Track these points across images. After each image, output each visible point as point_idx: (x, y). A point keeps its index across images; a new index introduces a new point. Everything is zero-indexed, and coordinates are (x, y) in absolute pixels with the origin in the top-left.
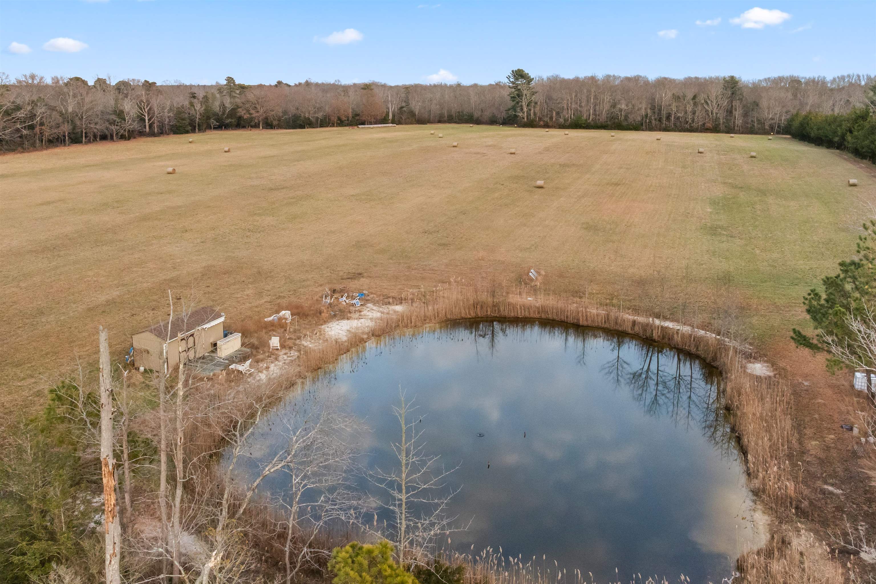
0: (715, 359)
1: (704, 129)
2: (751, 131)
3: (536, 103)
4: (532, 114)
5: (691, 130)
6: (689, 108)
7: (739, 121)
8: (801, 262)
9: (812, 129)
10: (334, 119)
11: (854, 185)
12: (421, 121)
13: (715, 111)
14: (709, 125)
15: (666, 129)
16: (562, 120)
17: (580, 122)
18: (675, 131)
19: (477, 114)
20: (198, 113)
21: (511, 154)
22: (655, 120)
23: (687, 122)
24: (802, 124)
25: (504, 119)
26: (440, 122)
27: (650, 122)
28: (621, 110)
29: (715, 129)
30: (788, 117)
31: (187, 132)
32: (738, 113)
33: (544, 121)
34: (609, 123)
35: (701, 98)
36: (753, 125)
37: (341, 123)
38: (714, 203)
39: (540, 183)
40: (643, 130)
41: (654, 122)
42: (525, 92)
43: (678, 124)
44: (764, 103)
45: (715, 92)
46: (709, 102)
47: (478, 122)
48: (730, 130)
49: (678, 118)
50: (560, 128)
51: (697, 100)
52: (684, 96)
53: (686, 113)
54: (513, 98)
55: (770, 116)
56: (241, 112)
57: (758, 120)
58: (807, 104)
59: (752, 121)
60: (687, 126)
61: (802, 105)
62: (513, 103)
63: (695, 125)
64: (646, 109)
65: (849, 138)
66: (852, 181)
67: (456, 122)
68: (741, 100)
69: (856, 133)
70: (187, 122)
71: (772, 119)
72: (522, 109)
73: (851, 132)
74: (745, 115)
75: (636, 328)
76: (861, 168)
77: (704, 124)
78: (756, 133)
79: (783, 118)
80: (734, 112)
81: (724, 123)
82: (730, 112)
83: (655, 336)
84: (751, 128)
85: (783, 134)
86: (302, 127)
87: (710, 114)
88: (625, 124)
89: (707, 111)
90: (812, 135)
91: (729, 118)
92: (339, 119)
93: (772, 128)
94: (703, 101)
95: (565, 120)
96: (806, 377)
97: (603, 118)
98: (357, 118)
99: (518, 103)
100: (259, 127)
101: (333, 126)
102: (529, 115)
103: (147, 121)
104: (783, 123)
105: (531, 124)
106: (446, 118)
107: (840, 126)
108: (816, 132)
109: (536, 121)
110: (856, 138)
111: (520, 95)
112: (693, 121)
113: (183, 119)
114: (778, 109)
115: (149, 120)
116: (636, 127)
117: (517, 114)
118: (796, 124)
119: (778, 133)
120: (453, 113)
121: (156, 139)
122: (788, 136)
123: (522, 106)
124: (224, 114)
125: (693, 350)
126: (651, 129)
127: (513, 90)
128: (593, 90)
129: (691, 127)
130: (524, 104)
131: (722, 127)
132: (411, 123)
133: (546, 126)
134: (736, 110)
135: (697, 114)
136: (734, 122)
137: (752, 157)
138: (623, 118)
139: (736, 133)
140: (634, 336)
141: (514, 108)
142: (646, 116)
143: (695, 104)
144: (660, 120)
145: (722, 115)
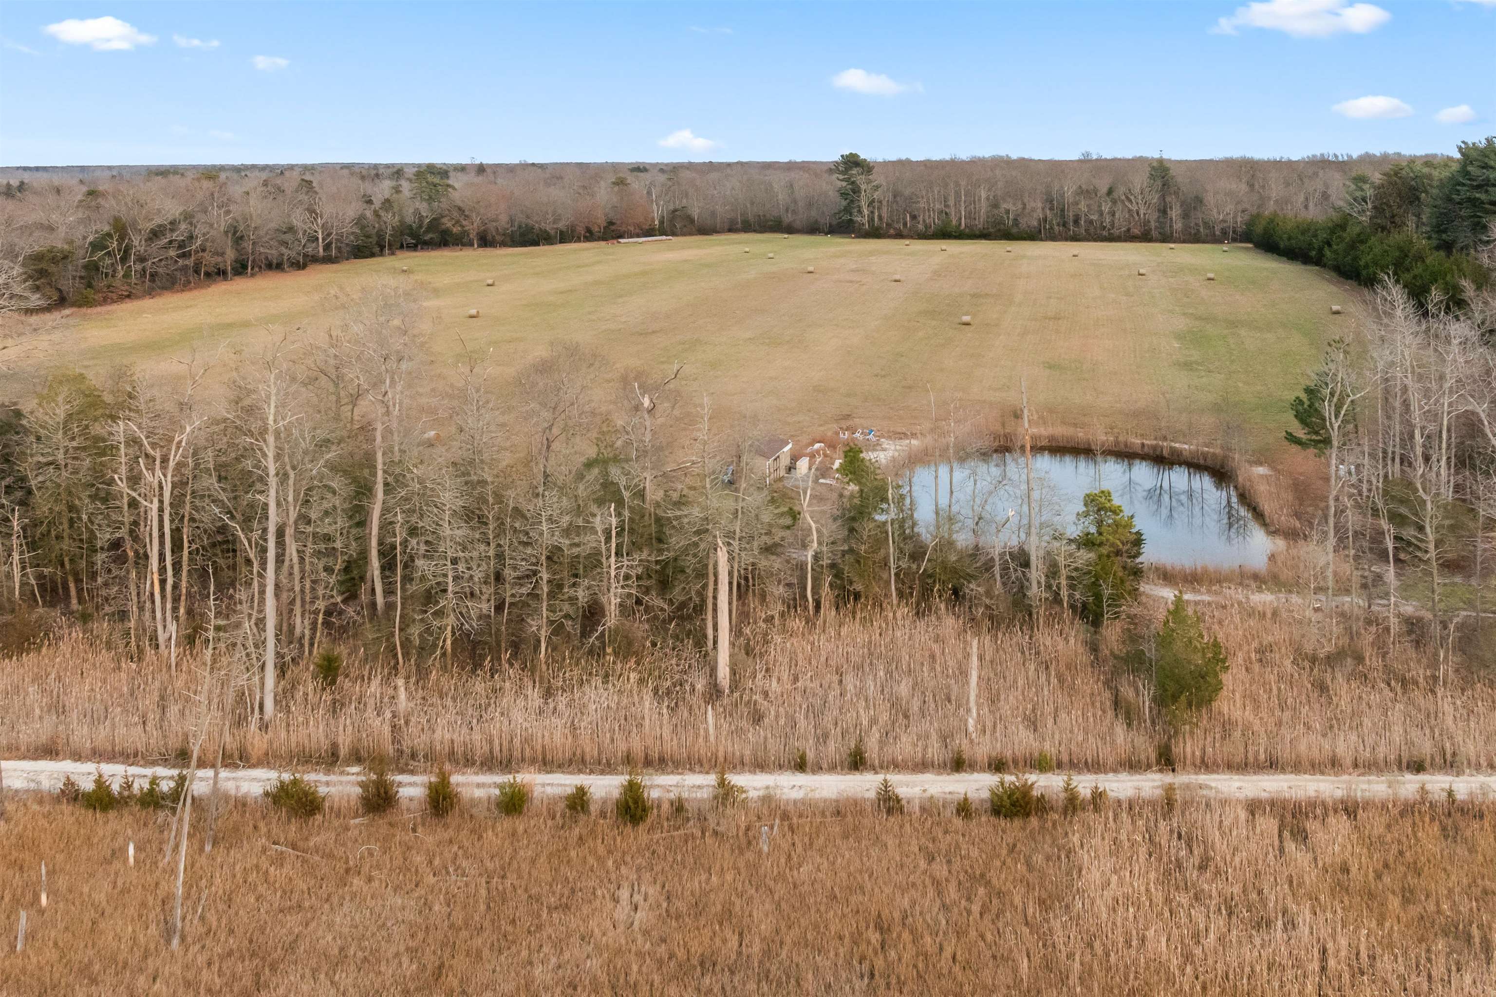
0: (1223, 467)
1: (1129, 237)
2: (1193, 237)
3: (880, 202)
4: (876, 219)
5: (1111, 239)
6: (1106, 208)
7: (1178, 226)
8: (1286, 393)
9: (1281, 238)
10: (581, 230)
11: (1337, 313)
12: (704, 230)
13: (1142, 212)
14: (1136, 231)
15: (1075, 238)
16: (921, 227)
17: (949, 230)
18: (1088, 240)
19: (788, 219)
20: (390, 227)
21: (896, 281)
22: (1058, 225)
23: (1105, 228)
24: (1266, 230)
25: (831, 225)
26: (731, 230)
27: (1051, 228)
28: (1007, 212)
29: (1145, 237)
30: (1246, 217)
31: (373, 255)
32: (1175, 213)
33: (895, 229)
34: (991, 230)
35: (1121, 191)
36: (1198, 230)
37: (590, 236)
38: (1179, 337)
39: (966, 319)
40: (1041, 240)
41: (1056, 228)
42: (863, 187)
43: (1092, 230)
44: (1210, 199)
45: (1139, 181)
46: (1132, 198)
47: (790, 230)
48: (1166, 238)
49: (1091, 222)
50: (920, 238)
51: (1115, 195)
52: (1096, 191)
53: (1101, 214)
54: (844, 195)
55: (1221, 217)
56: (447, 223)
57: (1205, 223)
58: (1269, 198)
59: (1196, 224)
60: (1105, 233)
61: (1264, 200)
62: (844, 203)
63: (1116, 232)
64: (1043, 209)
65: (1327, 252)
66: (1335, 308)
67: (755, 231)
68: (1176, 193)
69: (1335, 247)
70: (374, 240)
71: (1224, 221)
72: (860, 212)
73: (1329, 244)
74: (1186, 216)
75: (1146, 449)
76: (1345, 290)
77: (1129, 230)
78: (1204, 242)
79: (1239, 219)
80: (1169, 212)
81: (1156, 227)
82: (1163, 211)
83: (1165, 453)
84: (1195, 234)
85: (1241, 242)
86: (535, 243)
87: (1135, 215)
88: (1014, 230)
89: (1130, 211)
90: (1282, 246)
91: (1161, 220)
92: (589, 230)
93: (1224, 232)
94: (1123, 197)
95: (926, 227)
96: (1301, 474)
97: (980, 223)
98: (613, 228)
99: (852, 201)
100: (472, 245)
101: (579, 240)
102: (871, 220)
103: (320, 240)
104: (1241, 227)
105: (875, 233)
106: (739, 226)
107: (1315, 236)
108: (1287, 243)
109: (881, 228)
110: (1335, 252)
111: (856, 190)
112: (1113, 225)
113: (368, 237)
114: (1230, 208)
115: (324, 240)
116: (1032, 236)
117: (855, 219)
118: (1259, 229)
119: (1234, 240)
120: (750, 217)
121: (335, 266)
122: (1250, 245)
123: (859, 207)
124: (421, 226)
125: (1202, 462)
126: (1053, 238)
127: (844, 184)
128: (963, 183)
129: (1110, 234)
130: (864, 204)
131: (1154, 234)
132: (691, 234)
133: (899, 236)
134: (1171, 208)
135: (1117, 216)
136: (1171, 226)
137: (1209, 279)
138: (1011, 223)
139: (1174, 242)
140: (1143, 457)
141: (847, 210)
142: (1045, 220)
143: (1114, 202)
144: (1065, 225)
145: (1153, 217)
